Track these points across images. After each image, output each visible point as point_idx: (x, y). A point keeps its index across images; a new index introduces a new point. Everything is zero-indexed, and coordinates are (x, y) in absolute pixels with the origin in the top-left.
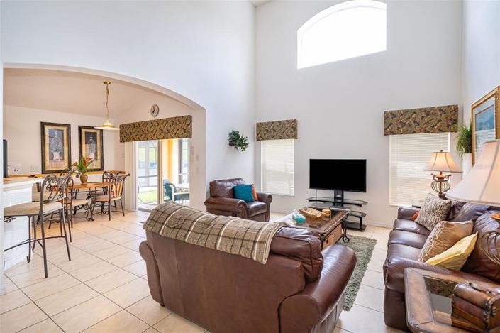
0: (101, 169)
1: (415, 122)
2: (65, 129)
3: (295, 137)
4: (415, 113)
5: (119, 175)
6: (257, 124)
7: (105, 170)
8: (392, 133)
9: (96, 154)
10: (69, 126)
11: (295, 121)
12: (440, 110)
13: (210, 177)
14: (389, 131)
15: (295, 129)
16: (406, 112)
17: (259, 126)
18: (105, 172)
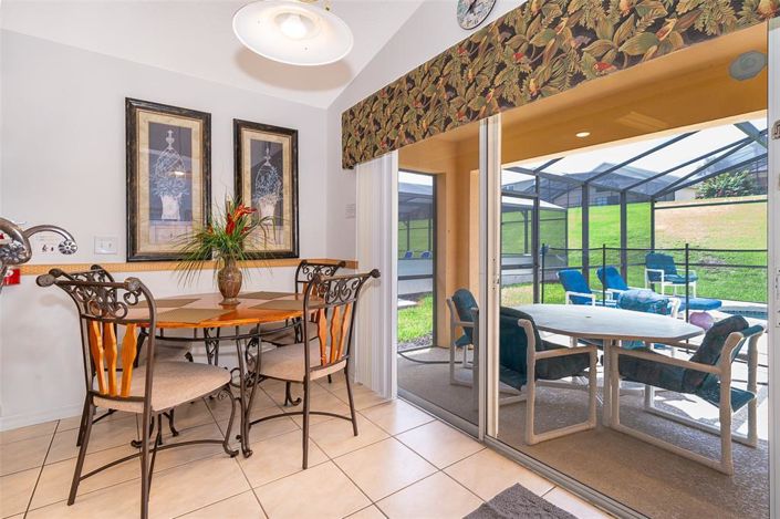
0: (292, 255)
2: (195, 126)
5: (340, 273)
7: (302, 257)
9: (279, 206)
10: (206, 119)
18: (304, 264)
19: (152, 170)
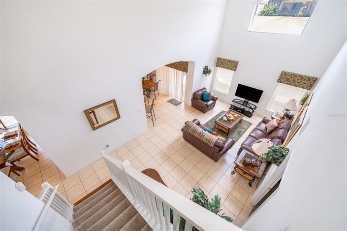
1: (293, 80)
3: (235, 70)
4: (296, 76)
6: (218, 58)
8: (281, 82)
11: (237, 62)
12: (308, 78)
13: (194, 89)
14: (280, 81)
15: (236, 66)
16: (292, 74)
17: (219, 59)
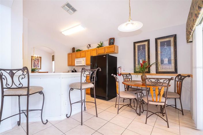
0: (174, 73)
7: (179, 73)
19: (138, 55)
